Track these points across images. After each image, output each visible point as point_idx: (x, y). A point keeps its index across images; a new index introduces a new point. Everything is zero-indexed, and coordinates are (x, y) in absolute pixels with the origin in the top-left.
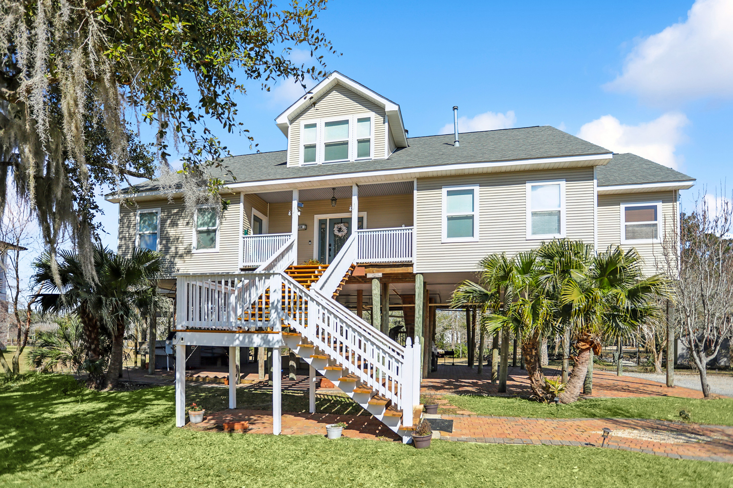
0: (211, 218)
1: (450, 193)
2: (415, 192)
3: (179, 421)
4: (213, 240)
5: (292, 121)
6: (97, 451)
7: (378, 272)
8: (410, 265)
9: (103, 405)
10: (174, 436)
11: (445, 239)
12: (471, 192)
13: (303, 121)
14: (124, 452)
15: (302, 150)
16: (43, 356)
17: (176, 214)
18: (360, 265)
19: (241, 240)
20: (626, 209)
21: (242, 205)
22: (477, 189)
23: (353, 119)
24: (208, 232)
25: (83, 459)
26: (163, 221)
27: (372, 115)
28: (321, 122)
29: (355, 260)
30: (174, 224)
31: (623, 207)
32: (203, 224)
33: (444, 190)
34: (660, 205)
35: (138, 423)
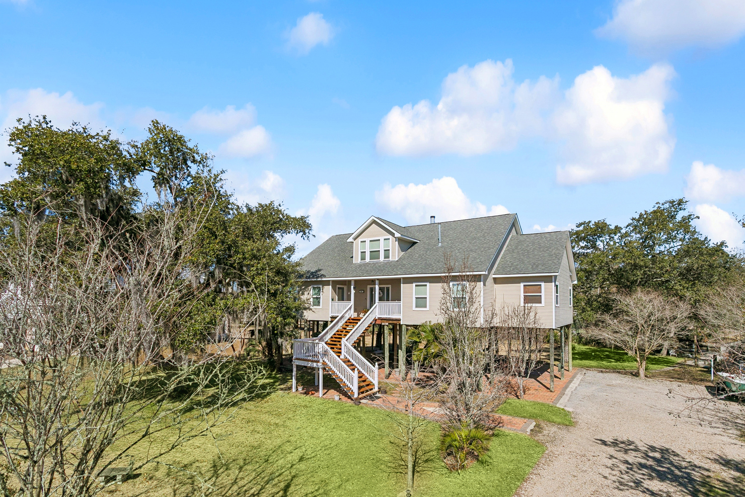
0: (318, 291)
1: (416, 286)
2: (402, 284)
3: (294, 390)
4: (319, 302)
5: (355, 239)
6: (269, 398)
7: (387, 322)
8: (399, 320)
9: (272, 381)
10: (291, 395)
11: (414, 308)
12: (426, 285)
13: (360, 239)
14: (276, 399)
15: (360, 253)
16: (250, 351)
17: (304, 289)
18: (379, 319)
19: (331, 303)
20: (524, 285)
21: (331, 286)
22: (428, 284)
23: (382, 239)
24: (317, 298)
25: (265, 399)
26: (299, 292)
27: (390, 237)
28: (368, 240)
29: (378, 316)
30: (303, 294)
31: (522, 285)
32: (315, 294)
33: (414, 284)
34: (543, 284)
35: (282, 389)
